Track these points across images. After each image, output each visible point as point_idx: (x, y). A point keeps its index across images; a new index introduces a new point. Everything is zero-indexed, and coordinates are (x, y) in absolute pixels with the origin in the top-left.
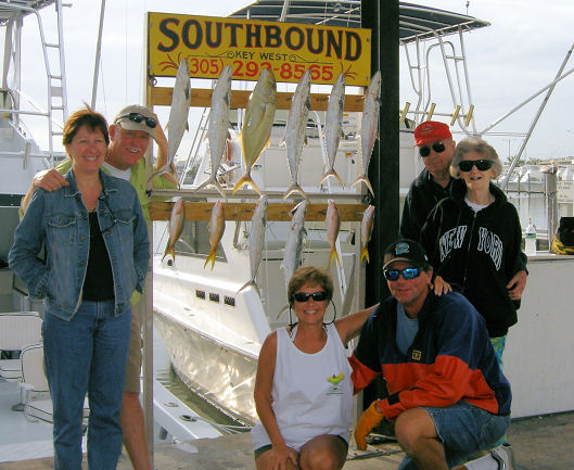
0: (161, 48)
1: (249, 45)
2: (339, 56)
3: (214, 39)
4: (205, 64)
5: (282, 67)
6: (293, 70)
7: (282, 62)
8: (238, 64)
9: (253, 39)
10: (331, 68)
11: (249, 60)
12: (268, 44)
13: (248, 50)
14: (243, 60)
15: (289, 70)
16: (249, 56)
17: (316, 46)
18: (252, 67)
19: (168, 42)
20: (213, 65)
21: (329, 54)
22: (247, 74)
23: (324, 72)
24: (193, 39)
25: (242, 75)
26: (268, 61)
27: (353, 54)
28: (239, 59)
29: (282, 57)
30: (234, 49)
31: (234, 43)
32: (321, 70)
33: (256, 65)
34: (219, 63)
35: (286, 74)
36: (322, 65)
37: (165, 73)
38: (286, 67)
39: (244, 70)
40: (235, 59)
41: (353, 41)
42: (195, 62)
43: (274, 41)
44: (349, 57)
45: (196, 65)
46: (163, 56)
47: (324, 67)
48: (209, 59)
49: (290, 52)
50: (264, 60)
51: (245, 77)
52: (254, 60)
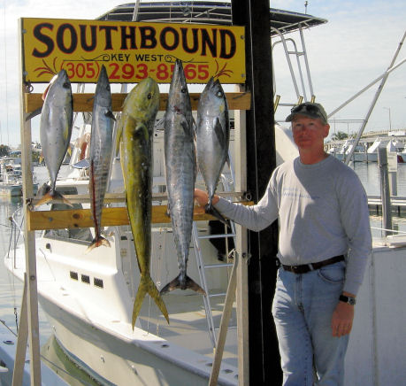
0: (36, 53)
1: (124, 47)
2: (214, 55)
3: (89, 43)
4: (80, 68)
5: (159, 68)
6: (169, 71)
7: (158, 62)
8: (114, 67)
9: (129, 41)
10: (207, 66)
11: (125, 62)
12: (143, 46)
13: (124, 52)
14: (119, 63)
15: (165, 71)
16: (125, 58)
17: (191, 45)
18: (128, 69)
19: (43, 48)
20: (89, 69)
21: (204, 53)
22: (124, 77)
23: (200, 71)
24: (67, 43)
25: (118, 77)
26: (144, 62)
27: (228, 52)
28: (114, 61)
29: (158, 58)
30: (109, 52)
31: (109, 46)
32: (197, 69)
33: (132, 67)
34: (94, 67)
35: (163, 75)
36: (197, 65)
37: (41, 79)
38: (162, 68)
39: (120, 73)
40: (110, 62)
41: (228, 38)
42: (70, 67)
43: (149, 43)
44: (224, 55)
45: (72, 70)
46: (39, 62)
47: (200, 67)
48: (85, 63)
49: (165, 52)
50: (140, 62)
51: (122, 80)
52: (129, 62)
